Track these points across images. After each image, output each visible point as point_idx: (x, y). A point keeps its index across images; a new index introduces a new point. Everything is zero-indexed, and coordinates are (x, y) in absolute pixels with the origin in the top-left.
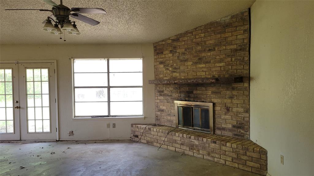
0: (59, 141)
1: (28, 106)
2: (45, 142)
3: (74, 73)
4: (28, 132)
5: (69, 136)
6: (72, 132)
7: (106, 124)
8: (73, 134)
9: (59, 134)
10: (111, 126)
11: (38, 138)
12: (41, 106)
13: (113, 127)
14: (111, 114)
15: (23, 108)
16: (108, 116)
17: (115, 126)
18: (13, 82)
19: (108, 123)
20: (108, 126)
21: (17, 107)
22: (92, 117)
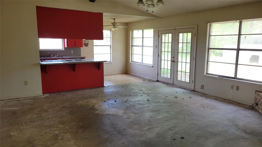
0: (194, 90)
1: (179, 61)
2: (185, 89)
3: (210, 36)
4: (177, 80)
5: (201, 88)
6: (203, 86)
7: (230, 85)
8: (203, 88)
9: (194, 85)
10: (235, 88)
11: (182, 86)
12: (185, 62)
13: (237, 90)
14: (238, 77)
15: (175, 62)
16: (234, 78)
17: (238, 88)
18: (172, 43)
19: (232, 85)
20: (232, 87)
21: (173, 61)
22: (220, 76)
